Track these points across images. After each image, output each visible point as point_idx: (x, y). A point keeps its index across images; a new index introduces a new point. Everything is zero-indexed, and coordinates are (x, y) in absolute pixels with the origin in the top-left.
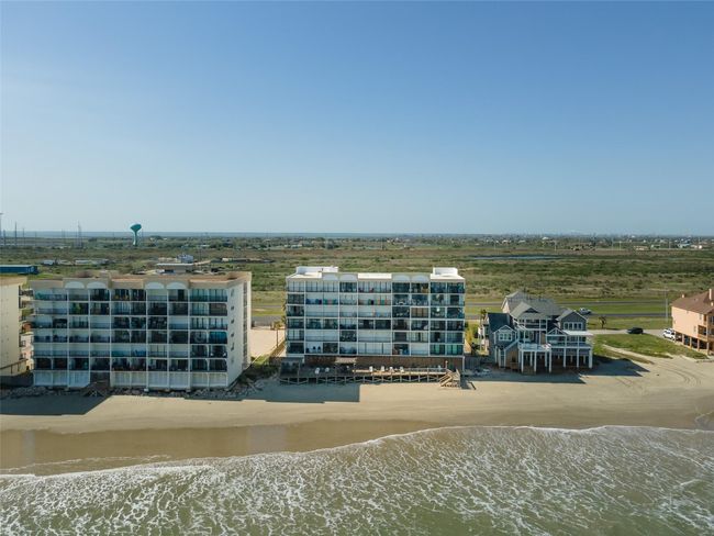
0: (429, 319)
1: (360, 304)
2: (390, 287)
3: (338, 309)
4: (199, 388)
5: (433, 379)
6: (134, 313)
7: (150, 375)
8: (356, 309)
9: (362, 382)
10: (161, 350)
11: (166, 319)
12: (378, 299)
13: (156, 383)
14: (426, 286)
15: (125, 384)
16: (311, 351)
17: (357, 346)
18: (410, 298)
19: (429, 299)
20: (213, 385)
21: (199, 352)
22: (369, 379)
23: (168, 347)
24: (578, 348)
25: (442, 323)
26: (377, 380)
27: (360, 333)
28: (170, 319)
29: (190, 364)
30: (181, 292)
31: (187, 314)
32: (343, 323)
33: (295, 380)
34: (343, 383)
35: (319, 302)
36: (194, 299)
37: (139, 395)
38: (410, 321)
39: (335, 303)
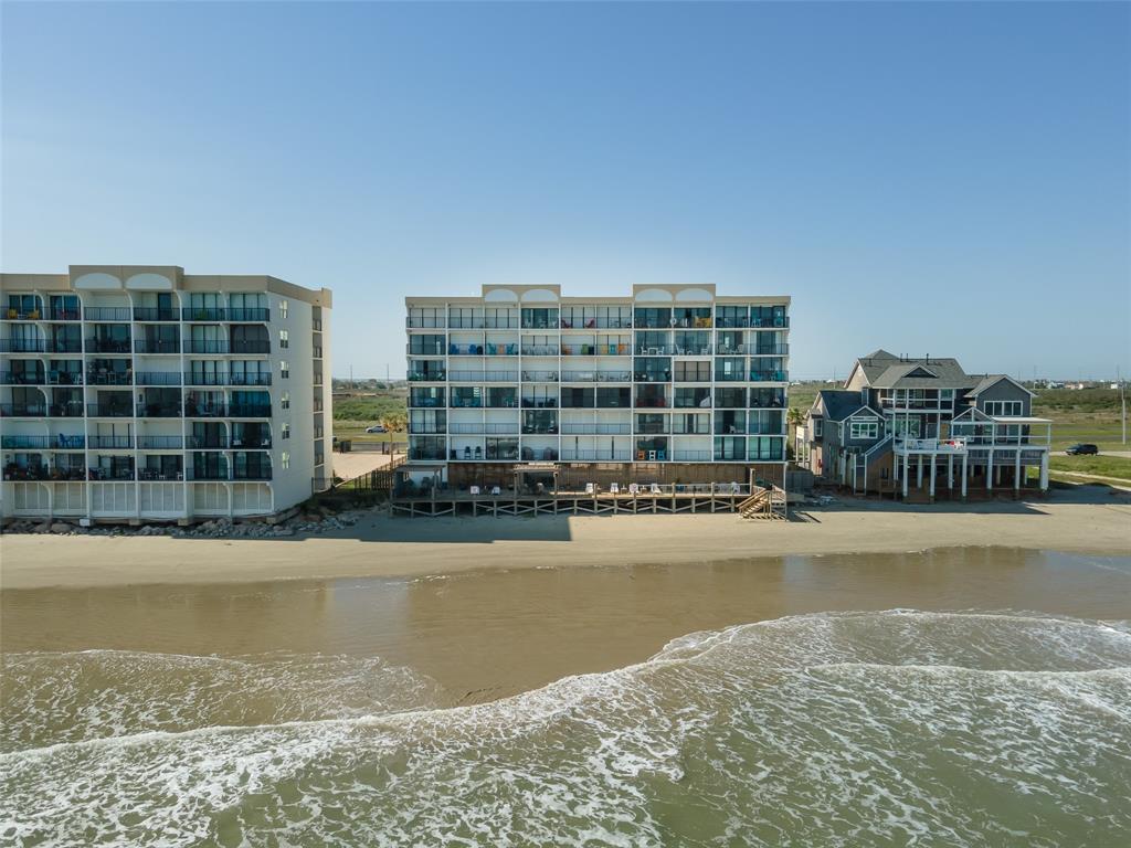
0: (713, 385)
1: (564, 352)
2: (628, 315)
3: (518, 364)
4: (208, 519)
5: (723, 506)
6: (53, 347)
7: (95, 490)
8: (557, 364)
9: (571, 512)
10: (121, 431)
11: (129, 362)
12: (603, 341)
13: (108, 507)
14: (707, 312)
15: (38, 512)
16: (461, 455)
17: (561, 443)
18: (672, 340)
19: (713, 340)
20: (242, 512)
21: (208, 437)
22: (587, 506)
23: (135, 425)
24: (1019, 448)
25: (740, 393)
26: (606, 508)
27: (565, 416)
28: (139, 362)
29: (186, 463)
30: (164, 297)
31: (177, 350)
32: (529, 395)
33: (426, 507)
34: (531, 514)
35: (478, 351)
36: (192, 314)
37: (67, 532)
38: (671, 390)
39: (511, 351)
